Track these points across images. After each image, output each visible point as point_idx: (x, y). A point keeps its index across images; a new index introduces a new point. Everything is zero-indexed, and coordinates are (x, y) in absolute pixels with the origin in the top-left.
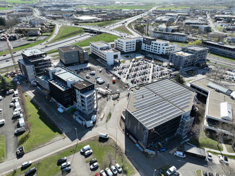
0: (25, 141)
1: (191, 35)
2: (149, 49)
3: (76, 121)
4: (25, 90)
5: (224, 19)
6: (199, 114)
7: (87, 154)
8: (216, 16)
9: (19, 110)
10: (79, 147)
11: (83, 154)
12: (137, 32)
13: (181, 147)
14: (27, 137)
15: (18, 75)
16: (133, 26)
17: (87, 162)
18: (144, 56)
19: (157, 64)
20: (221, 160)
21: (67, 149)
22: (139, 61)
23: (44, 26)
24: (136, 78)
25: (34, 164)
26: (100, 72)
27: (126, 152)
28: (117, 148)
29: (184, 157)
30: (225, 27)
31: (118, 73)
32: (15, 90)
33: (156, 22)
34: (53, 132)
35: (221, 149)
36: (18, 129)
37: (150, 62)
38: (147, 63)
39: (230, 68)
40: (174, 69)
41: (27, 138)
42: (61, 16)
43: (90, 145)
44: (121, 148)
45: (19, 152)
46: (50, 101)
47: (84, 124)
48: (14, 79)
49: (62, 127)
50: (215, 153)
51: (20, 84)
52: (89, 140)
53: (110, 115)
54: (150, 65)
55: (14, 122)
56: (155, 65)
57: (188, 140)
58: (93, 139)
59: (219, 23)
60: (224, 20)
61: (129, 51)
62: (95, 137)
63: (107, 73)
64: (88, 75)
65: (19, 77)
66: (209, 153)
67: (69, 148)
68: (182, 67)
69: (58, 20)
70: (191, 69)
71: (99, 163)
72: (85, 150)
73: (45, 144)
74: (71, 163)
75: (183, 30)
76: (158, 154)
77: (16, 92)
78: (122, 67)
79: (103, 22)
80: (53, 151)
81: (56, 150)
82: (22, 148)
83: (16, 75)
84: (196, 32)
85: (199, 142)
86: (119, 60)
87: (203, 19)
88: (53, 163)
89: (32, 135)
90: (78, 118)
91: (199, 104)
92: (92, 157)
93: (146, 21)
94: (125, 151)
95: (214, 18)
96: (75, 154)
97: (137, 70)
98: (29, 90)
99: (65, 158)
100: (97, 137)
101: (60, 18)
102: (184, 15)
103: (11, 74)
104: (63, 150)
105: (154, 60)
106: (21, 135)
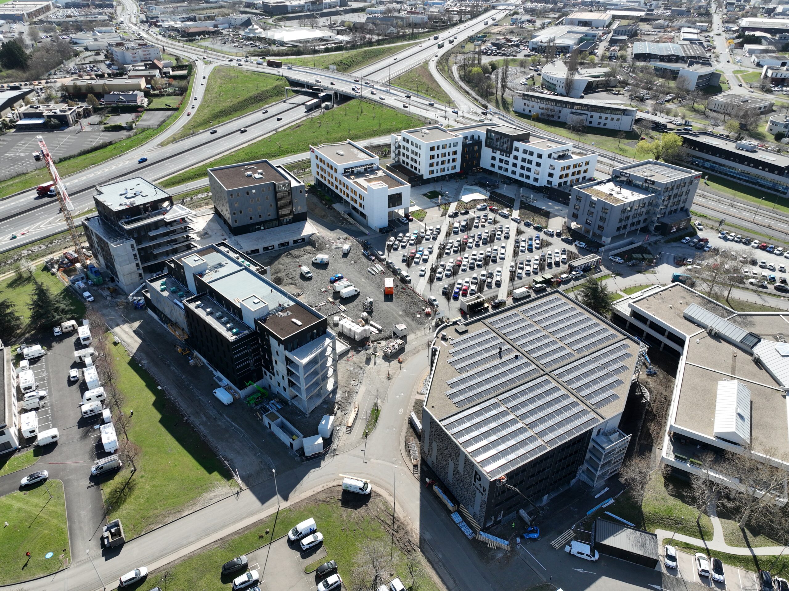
0: (124, 501)
1: (650, 102)
2: (506, 166)
3: (273, 433)
4: (110, 323)
5: (768, 35)
6: (652, 412)
7: (308, 547)
8: (745, 22)
9: (98, 397)
10: (282, 523)
11: (294, 544)
12: (468, 93)
13: (587, 526)
14: (128, 486)
15: (85, 266)
16: (455, 68)
17: (307, 572)
18: (488, 193)
19: (528, 225)
20: (703, 570)
21: (247, 528)
22: (472, 213)
23: (157, 72)
24: (460, 281)
25: (153, 576)
26: (345, 255)
27: (422, 540)
28: (395, 527)
29: (593, 559)
30: (769, 74)
31: (403, 261)
32: (80, 324)
33: (533, 49)
34: (205, 472)
35: (706, 532)
36: (102, 462)
37: (506, 217)
38: (495, 222)
39: (767, 240)
40: (584, 245)
41: (127, 490)
42: (209, 26)
43: (316, 518)
44: (409, 528)
45: (107, 537)
46: (192, 362)
47: (295, 447)
48: (73, 282)
49: (231, 455)
50: (688, 547)
51: (93, 301)
52: (313, 499)
53: (376, 413)
54: (505, 231)
55: (85, 436)
56: (523, 227)
57: (611, 501)
58: (323, 496)
59: (751, 52)
60: (770, 43)
61: (440, 174)
62: (330, 490)
63: (368, 257)
64: (305, 269)
65: (89, 273)
66: (669, 547)
67: (255, 524)
68: (609, 240)
69: (203, 43)
70: (640, 244)
71: (344, 574)
72: (301, 533)
73: (183, 510)
74: (262, 575)
75: (624, 84)
76: (518, 547)
77: (84, 331)
78: (413, 237)
79: (354, 52)
80: (207, 534)
81: (216, 531)
82: (117, 525)
83: (78, 265)
84: (669, 93)
85: (642, 512)
86: (407, 209)
87: (695, 37)
88: (208, 576)
89: (143, 480)
90: (278, 426)
91: (655, 378)
92: (322, 556)
93: (498, 46)
94: (418, 536)
95: (735, 32)
96: (273, 545)
97: (463, 247)
98: (124, 322)
99: (244, 559)
100: (337, 488)
101: (208, 33)
102: (632, 18)
103: (62, 262)
104: (236, 533)
105: (520, 208)
106: (111, 481)
